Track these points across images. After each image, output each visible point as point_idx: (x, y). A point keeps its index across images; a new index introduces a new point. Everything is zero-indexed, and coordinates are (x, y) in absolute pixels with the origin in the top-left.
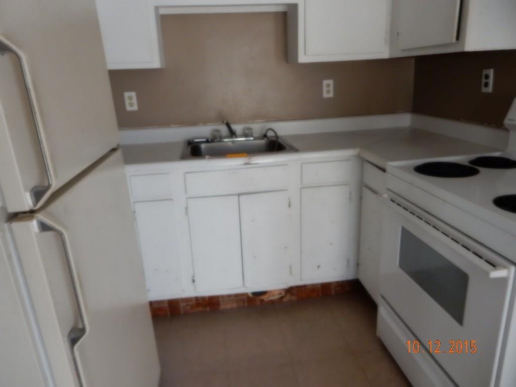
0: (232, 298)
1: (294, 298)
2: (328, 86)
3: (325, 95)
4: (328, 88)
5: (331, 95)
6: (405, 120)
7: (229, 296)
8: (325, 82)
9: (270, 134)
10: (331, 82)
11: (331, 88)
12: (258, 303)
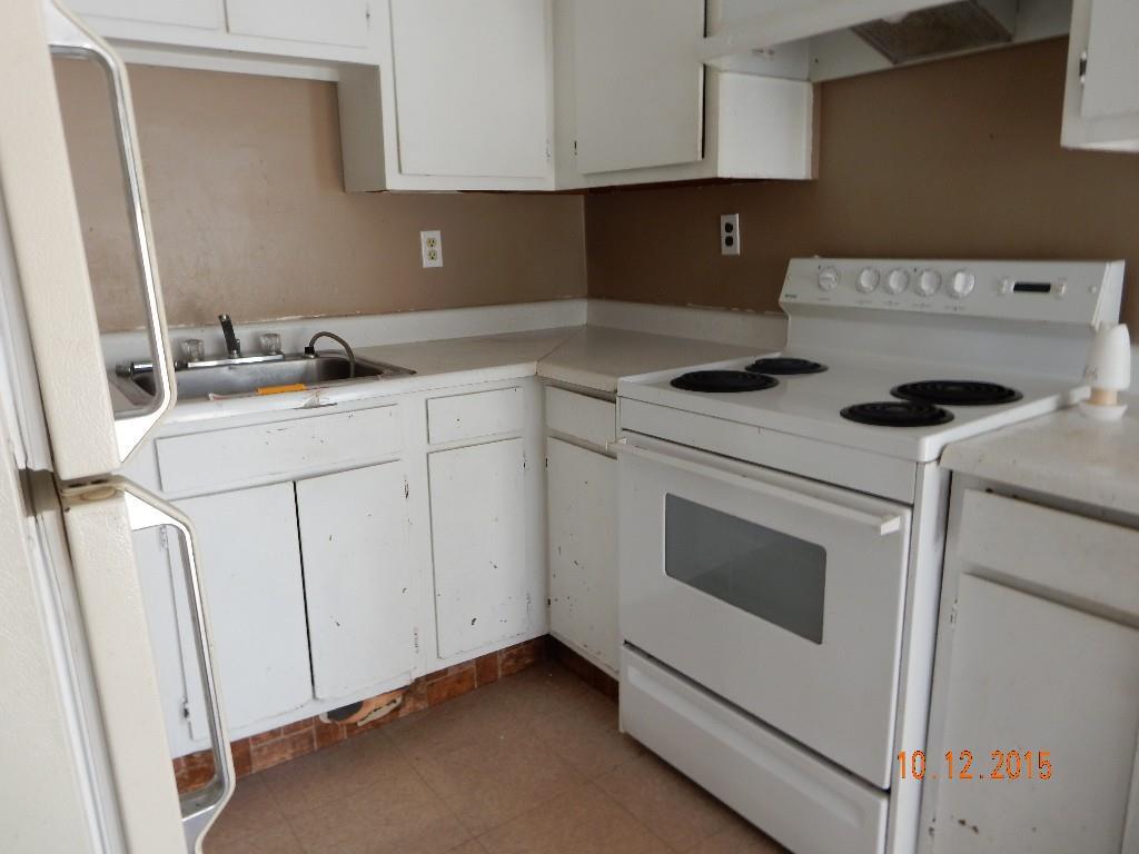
0: (283, 736)
1: (422, 706)
2: (432, 243)
3: (427, 263)
4: (431, 249)
5: (438, 263)
6: (577, 313)
7: (273, 733)
8: (425, 236)
9: (323, 345)
10: (436, 235)
11: (438, 248)
12: (344, 734)
